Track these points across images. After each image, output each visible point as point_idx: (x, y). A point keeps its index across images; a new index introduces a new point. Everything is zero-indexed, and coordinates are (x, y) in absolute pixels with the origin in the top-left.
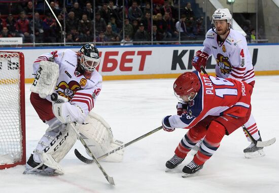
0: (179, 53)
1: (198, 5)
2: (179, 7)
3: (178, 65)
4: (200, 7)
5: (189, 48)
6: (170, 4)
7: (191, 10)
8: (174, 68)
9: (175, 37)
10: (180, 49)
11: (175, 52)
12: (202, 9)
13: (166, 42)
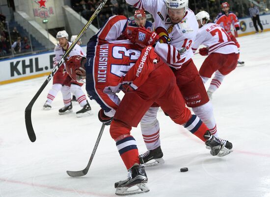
0: (14, 64)
1: (22, 27)
2: (9, 31)
3: (15, 73)
4: (24, 28)
5: (21, 59)
6: (2, 29)
7: (18, 32)
8: (12, 75)
9: (9, 53)
10: (15, 61)
11: (12, 64)
12: (25, 30)
13: (4, 57)
